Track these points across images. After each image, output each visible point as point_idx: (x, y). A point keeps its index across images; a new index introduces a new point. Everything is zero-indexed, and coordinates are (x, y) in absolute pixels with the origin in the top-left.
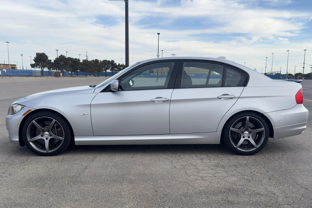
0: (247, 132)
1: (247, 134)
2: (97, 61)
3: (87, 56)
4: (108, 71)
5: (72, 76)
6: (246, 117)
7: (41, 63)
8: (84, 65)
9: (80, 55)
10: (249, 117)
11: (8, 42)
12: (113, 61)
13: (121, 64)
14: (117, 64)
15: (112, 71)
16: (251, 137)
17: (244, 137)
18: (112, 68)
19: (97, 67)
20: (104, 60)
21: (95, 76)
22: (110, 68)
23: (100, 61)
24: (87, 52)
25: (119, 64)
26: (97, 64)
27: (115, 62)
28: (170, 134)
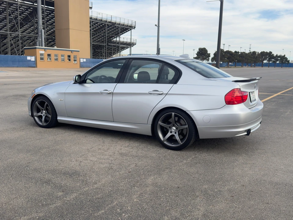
0: (174, 128)
1: (174, 130)
2: (254, 53)
3: (250, 48)
4: (265, 62)
5: (228, 67)
6: (172, 114)
7: (202, 56)
8: (241, 57)
9: (241, 48)
10: (174, 114)
11: (184, 40)
12: (271, 53)
13: (278, 55)
14: (275, 55)
15: (269, 62)
16: (177, 133)
17: (171, 132)
18: (269, 59)
19: (254, 58)
20: (263, 51)
21: (251, 67)
22: (268, 59)
23: (258, 52)
24: (250, 45)
25: (277, 55)
26: (254, 55)
27: (273, 53)
28: (113, 121)
